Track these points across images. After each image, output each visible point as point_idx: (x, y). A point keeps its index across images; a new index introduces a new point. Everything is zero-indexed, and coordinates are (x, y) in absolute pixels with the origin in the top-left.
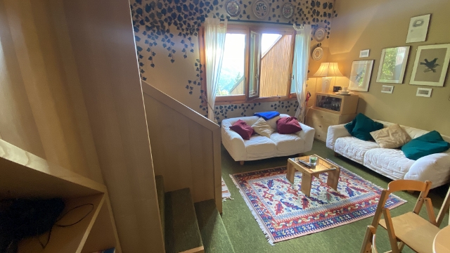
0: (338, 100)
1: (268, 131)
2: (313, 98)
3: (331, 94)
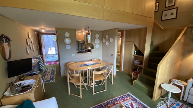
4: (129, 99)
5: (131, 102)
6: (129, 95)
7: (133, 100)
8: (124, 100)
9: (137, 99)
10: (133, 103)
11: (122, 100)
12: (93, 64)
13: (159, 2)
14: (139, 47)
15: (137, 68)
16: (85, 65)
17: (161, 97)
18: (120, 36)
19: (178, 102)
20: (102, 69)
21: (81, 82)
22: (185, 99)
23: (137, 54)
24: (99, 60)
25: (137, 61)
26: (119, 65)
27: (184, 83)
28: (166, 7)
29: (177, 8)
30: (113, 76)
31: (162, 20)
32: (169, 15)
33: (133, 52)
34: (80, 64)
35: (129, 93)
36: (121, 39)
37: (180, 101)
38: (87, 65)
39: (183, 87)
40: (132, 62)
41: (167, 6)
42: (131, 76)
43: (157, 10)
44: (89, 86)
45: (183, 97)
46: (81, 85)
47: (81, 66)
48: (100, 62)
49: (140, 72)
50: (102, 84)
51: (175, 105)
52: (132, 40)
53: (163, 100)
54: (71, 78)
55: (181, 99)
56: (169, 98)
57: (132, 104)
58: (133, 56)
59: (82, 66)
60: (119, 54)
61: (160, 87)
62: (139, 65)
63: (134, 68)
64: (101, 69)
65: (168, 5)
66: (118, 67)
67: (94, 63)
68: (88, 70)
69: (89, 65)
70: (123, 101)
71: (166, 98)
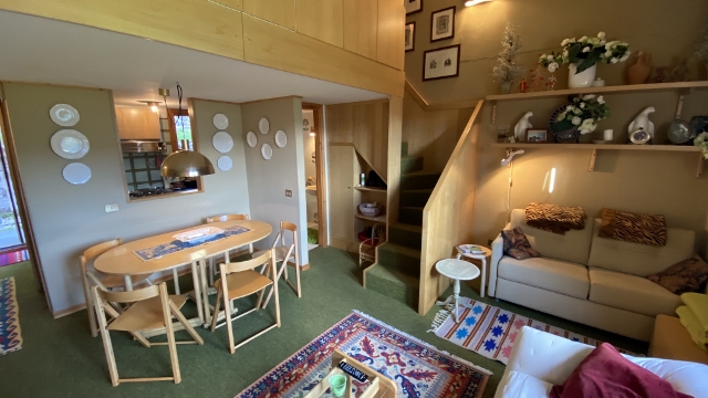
4: (358, 328)
5: (363, 338)
6: (356, 318)
7: (369, 330)
8: (342, 339)
9: (379, 322)
10: (369, 339)
11: (337, 341)
12: (214, 235)
13: (414, 23)
14: (373, 163)
15: (370, 229)
16: (180, 245)
17: (439, 299)
18: (312, 124)
19: (478, 304)
20: (255, 250)
21: (169, 318)
22: (491, 293)
23: (366, 185)
24: (242, 218)
25: (369, 205)
26: (315, 226)
27: (485, 249)
28: (432, 41)
29: (459, 46)
30: (301, 268)
31: (424, 80)
32: (441, 64)
33: (357, 179)
34: (156, 243)
35: (356, 311)
36: (313, 135)
37: (482, 300)
38: (188, 245)
39: (484, 262)
40: (355, 212)
41: (435, 37)
42: (355, 256)
43: (410, 47)
44: (210, 328)
45: (486, 288)
46: (170, 329)
47: (161, 251)
48: (245, 225)
49: (381, 239)
50: (262, 306)
51: (471, 314)
52: (350, 139)
53: (443, 307)
54: (114, 314)
55: (483, 295)
56: (457, 296)
57: (366, 342)
58: (356, 193)
59: (165, 252)
60: (314, 187)
61: (434, 273)
62: (376, 219)
63: (362, 230)
64: (251, 251)
65: (438, 33)
66: (314, 234)
67: (221, 232)
68: (198, 263)
69: (199, 243)
70: (340, 342)
71: (449, 299)
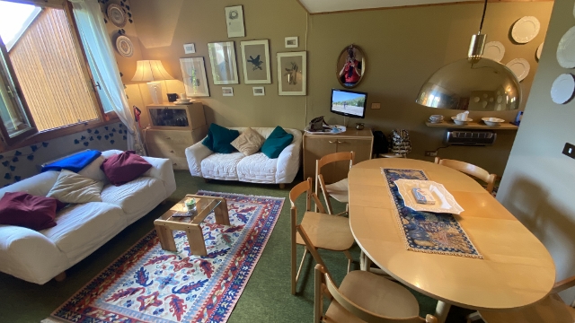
0: (180, 112)
1: (91, 190)
2: (144, 114)
3: (167, 104)
